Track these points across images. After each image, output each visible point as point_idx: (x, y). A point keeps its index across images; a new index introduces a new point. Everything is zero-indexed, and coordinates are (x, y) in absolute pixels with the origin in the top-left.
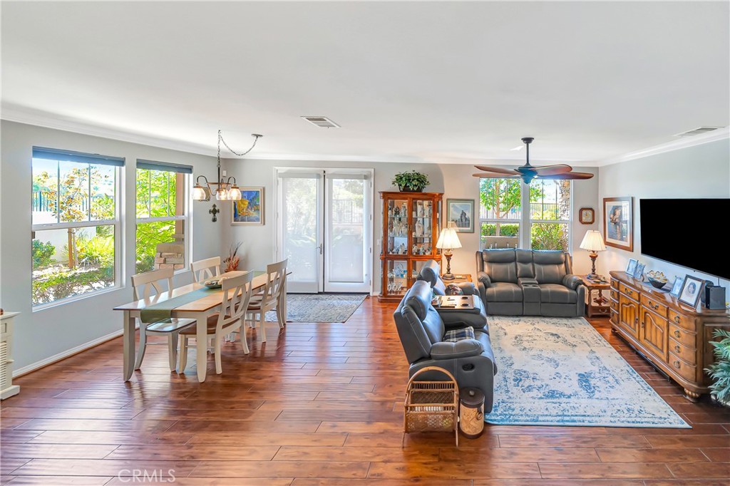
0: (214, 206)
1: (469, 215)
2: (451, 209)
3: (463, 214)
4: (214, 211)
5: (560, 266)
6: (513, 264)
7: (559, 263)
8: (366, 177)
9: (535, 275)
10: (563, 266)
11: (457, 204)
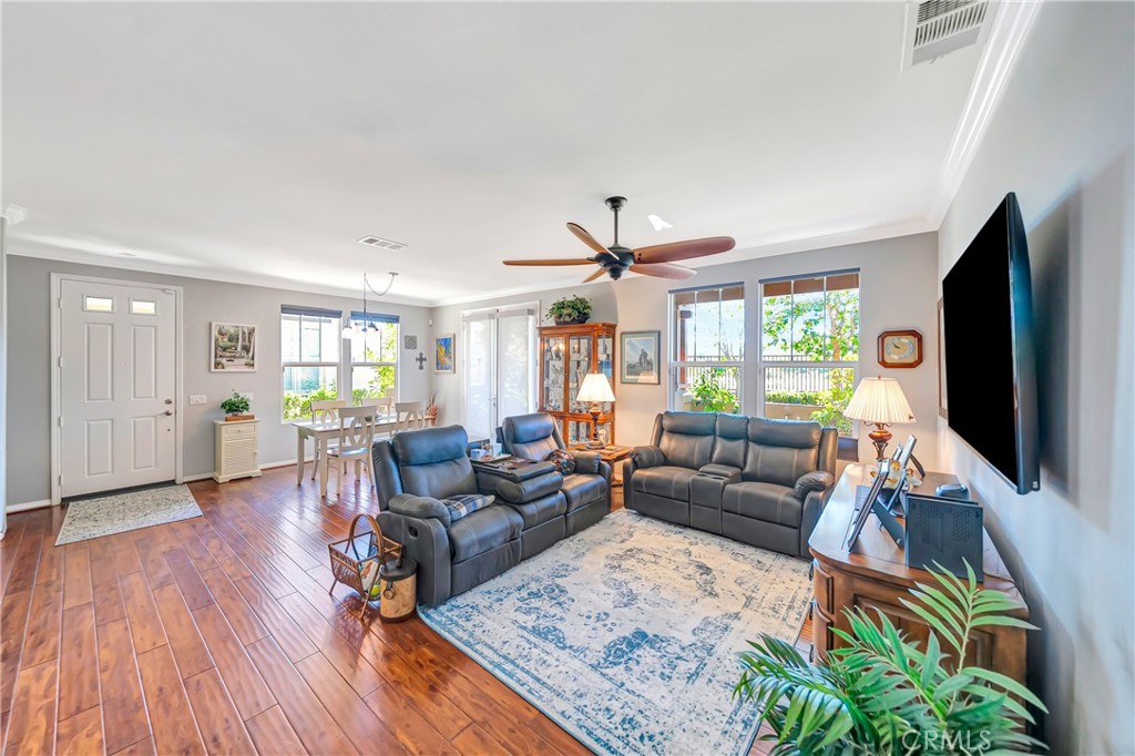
0: (421, 354)
1: (652, 356)
2: (627, 347)
3: (644, 354)
4: (421, 359)
5: (804, 452)
6: (710, 438)
7: (806, 446)
8: (531, 312)
9: (745, 462)
10: (813, 453)
11: (634, 340)
